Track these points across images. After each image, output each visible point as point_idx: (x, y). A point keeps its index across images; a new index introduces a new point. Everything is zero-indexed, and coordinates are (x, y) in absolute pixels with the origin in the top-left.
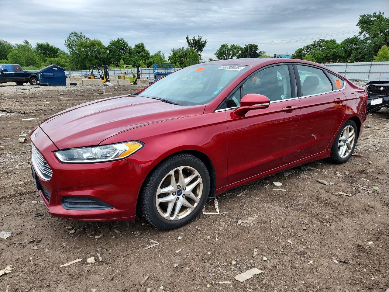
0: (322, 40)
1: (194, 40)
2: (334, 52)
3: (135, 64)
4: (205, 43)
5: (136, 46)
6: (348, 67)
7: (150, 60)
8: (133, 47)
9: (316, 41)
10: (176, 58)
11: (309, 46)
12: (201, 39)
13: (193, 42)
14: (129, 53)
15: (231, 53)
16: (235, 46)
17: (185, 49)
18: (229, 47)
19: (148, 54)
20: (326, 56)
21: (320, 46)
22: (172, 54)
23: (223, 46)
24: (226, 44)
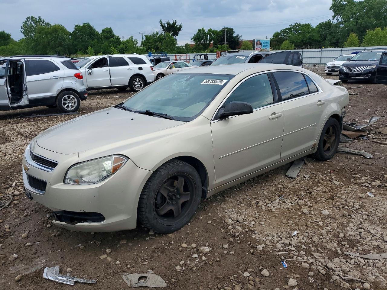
0: (297, 24)
1: (168, 24)
2: (310, 36)
3: (105, 50)
4: (181, 27)
5: (103, 31)
6: (323, 52)
7: (122, 46)
8: (100, 32)
9: (292, 25)
10: (149, 43)
11: (286, 29)
12: (176, 23)
13: (168, 26)
14: (97, 39)
15: (208, 37)
16: (212, 30)
17: (159, 34)
18: (206, 31)
19: (118, 39)
20: (302, 40)
21: (295, 29)
22: (144, 39)
23: (200, 31)
24: (203, 28)
